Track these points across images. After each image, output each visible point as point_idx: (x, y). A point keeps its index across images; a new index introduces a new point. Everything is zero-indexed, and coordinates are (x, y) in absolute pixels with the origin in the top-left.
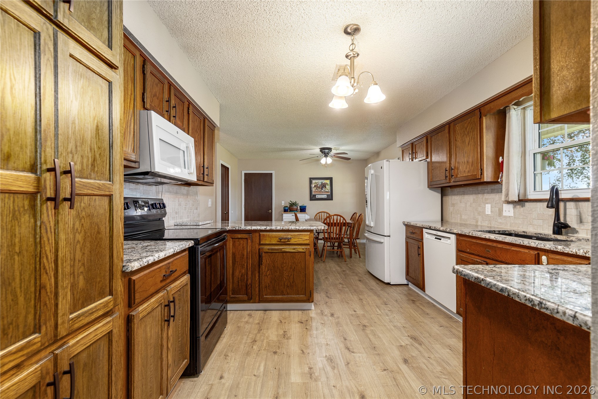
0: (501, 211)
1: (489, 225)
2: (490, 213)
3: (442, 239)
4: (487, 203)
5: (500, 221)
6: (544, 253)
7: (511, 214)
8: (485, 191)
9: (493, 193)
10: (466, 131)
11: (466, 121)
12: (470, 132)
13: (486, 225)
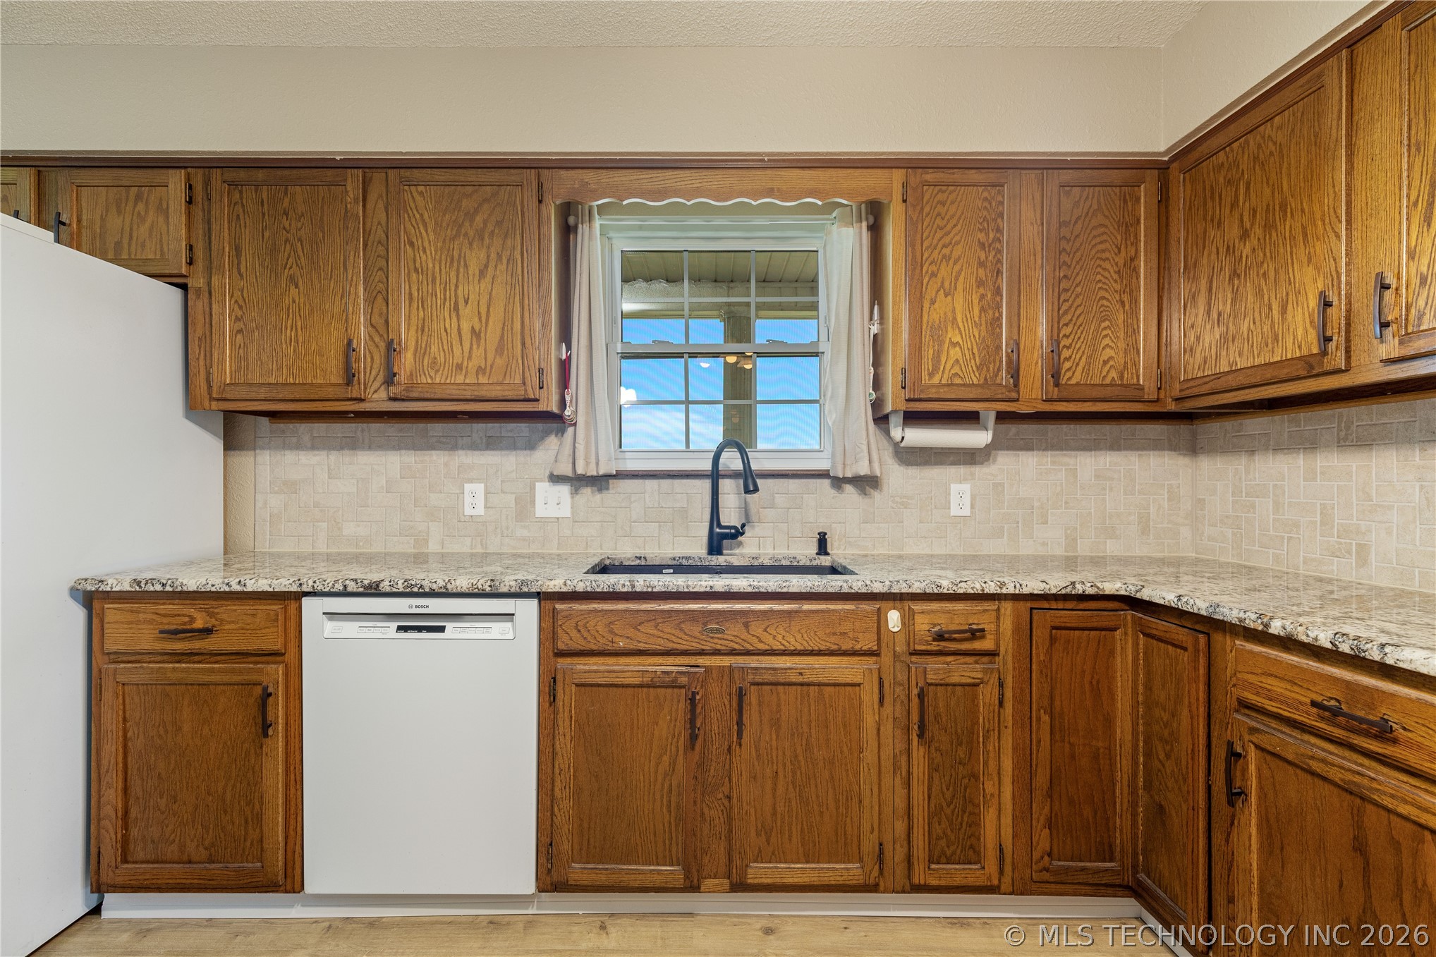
0: (525, 505)
1: (479, 550)
2: (480, 510)
3: (449, 626)
4: (471, 481)
5: (519, 532)
6: (891, 604)
7: (565, 511)
8: (460, 442)
9: (493, 450)
10: (467, 224)
11: (470, 189)
12: (492, 233)
13: (466, 550)
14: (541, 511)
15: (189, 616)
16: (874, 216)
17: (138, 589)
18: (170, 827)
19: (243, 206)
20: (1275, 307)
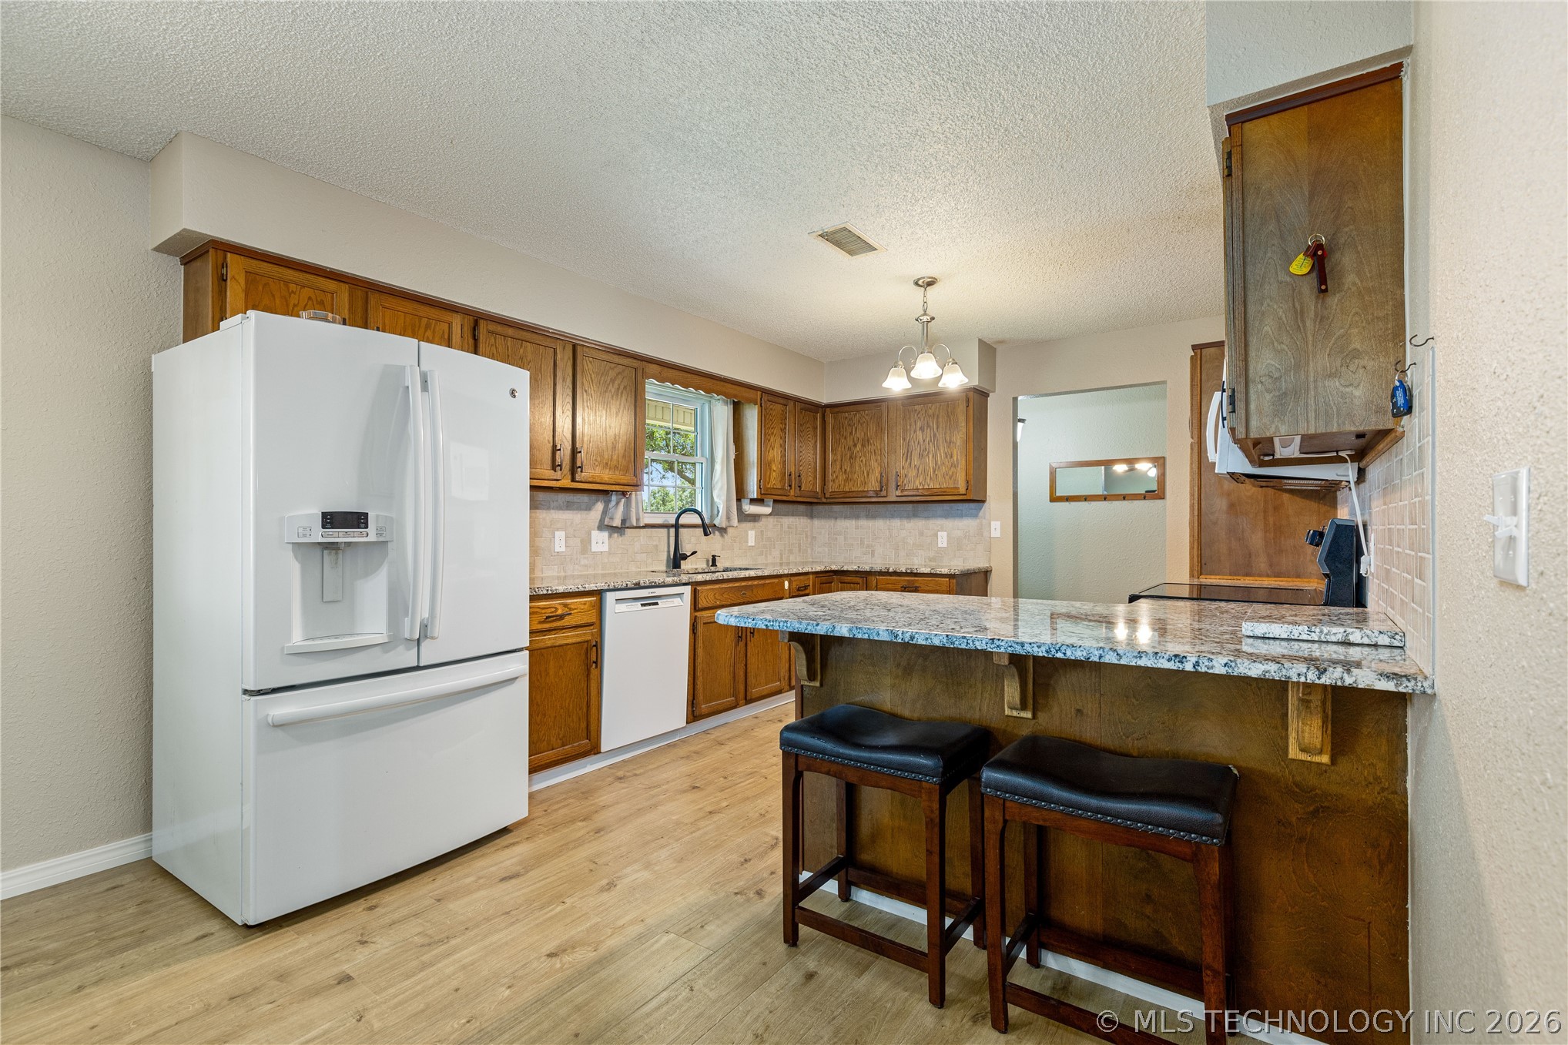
0: (586, 542)
1: (562, 574)
2: (563, 549)
3: (659, 602)
4: (559, 529)
5: (584, 562)
7: (605, 548)
8: (552, 505)
9: (570, 510)
10: (611, 385)
11: (613, 365)
12: (622, 392)
13: (555, 574)
14: (595, 548)
15: (555, 608)
16: (737, 408)
17: (535, 593)
18: (543, 732)
19: (496, 348)
20: (865, 472)
